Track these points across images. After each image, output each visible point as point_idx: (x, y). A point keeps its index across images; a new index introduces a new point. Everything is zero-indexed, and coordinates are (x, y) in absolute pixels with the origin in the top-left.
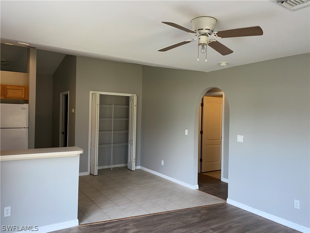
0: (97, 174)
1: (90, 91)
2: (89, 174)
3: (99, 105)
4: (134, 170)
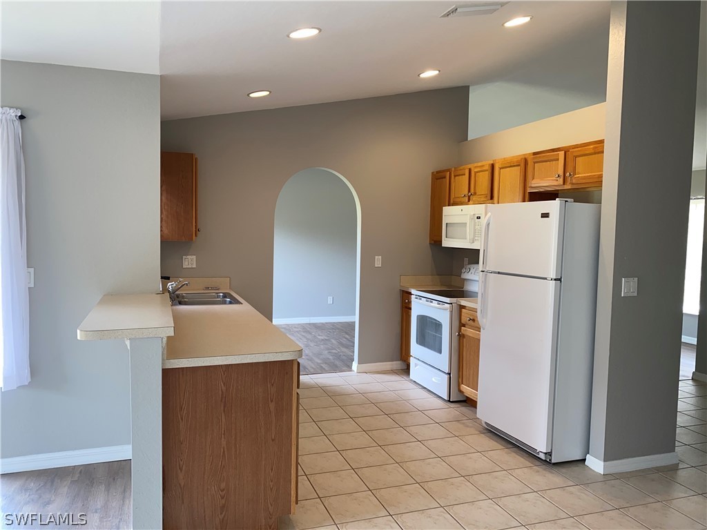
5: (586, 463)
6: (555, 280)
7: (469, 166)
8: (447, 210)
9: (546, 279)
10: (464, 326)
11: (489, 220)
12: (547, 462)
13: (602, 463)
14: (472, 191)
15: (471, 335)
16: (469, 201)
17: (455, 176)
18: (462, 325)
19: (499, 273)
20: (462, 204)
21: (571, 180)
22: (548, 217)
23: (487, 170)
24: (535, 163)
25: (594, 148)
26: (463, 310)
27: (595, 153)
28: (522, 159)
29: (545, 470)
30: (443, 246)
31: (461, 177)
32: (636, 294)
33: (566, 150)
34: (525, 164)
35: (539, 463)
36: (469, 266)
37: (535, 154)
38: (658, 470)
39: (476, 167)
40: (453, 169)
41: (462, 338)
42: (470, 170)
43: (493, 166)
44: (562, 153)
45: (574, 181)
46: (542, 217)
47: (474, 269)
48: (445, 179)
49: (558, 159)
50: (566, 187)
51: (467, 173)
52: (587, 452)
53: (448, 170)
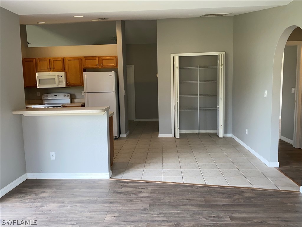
0: (179, 137)
1: (171, 54)
2: (174, 136)
3: (178, 68)
4: (222, 137)
5: (120, 137)
6: (115, 92)
7: (49, 58)
14: (52, 67)
16: (50, 70)
17: (40, 61)
22: (112, 76)
23: (61, 60)
24: (86, 60)
28: (79, 58)
30: (37, 88)
31: (44, 62)
33: (99, 57)
34: (81, 60)
37: (84, 57)
39: (53, 59)
40: (38, 58)
42: (50, 60)
43: (63, 59)
44: (97, 58)
45: (103, 66)
47: (50, 95)
48: (32, 62)
49: (96, 60)
50: (99, 68)
51: (48, 61)
52: (120, 134)
53: (34, 58)
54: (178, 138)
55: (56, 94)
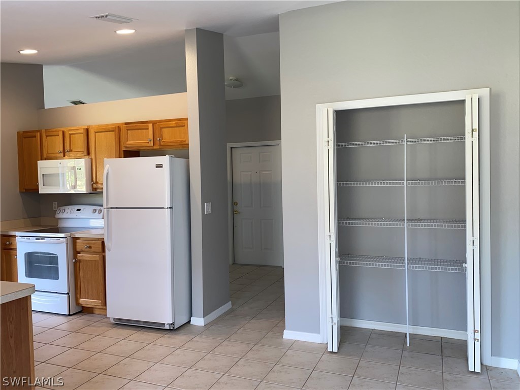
0: (335, 350)
1: (317, 106)
3: (331, 143)
4: (479, 370)
5: (191, 323)
6: (170, 208)
7: (63, 129)
8: (41, 164)
9: (163, 208)
10: (79, 253)
11: (108, 170)
12: (173, 330)
13: (202, 319)
14: (67, 148)
15: (86, 259)
16: (64, 156)
17: (47, 136)
18: (76, 252)
19: (117, 208)
20: (56, 158)
21: (160, 143)
22: (162, 167)
23: (82, 133)
24: (128, 130)
25: (175, 123)
26: (78, 241)
27: (176, 127)
28: (115, 127)
29: (172, 335)
30: (40, 193)
31: (54, 137)
32: (211, 212)
33: (154, 123)
34: (119, 131)
35: (166, 333)
36: (63, 207)
37: (126, 124)
38: (226, 313)
39: (70, 130)
40: (43, 131)
41: (78, 263)
42: (63, 132)
43: (87, 130)
44: (150, 125)
45: (162, 144)
46: (156, 167)
47: (70, 210)
48: (35, 138)
49: (148, 129)
50: (155, 148)
51: (61, 134)
52: (191, 316)
53: (37, 131)
54: (332, 352)
55: (79, 207)
